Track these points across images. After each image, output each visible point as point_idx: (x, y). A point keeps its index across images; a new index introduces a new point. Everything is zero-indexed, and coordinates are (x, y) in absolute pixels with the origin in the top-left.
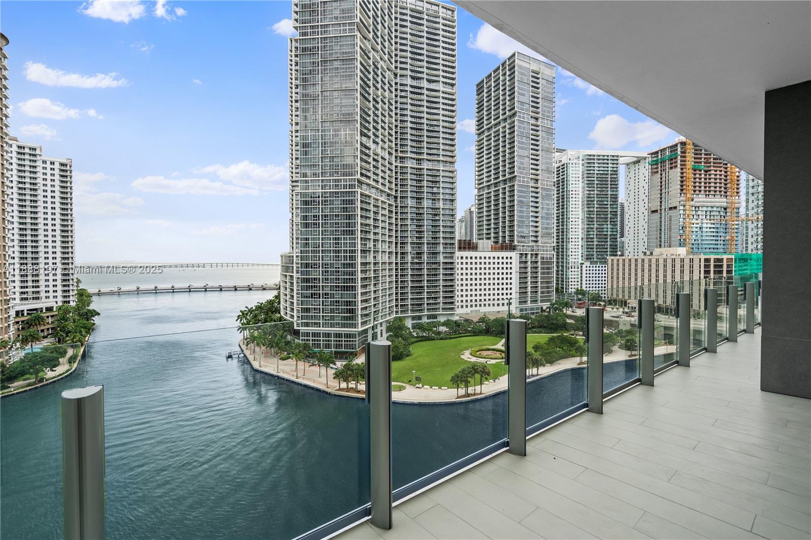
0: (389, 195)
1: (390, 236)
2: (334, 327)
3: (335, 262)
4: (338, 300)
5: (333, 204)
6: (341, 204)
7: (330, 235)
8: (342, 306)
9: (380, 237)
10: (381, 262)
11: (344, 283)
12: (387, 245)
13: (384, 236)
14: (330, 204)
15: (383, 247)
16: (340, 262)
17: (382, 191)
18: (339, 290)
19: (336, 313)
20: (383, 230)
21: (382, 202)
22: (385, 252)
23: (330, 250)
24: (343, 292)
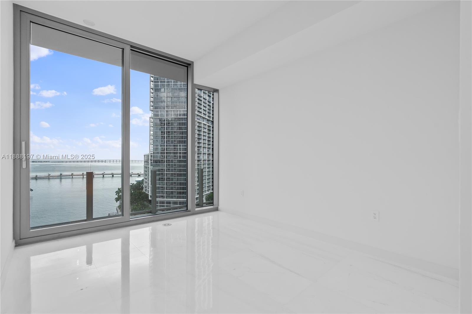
0: (208, 120)
1: (209, 145)
2: (173, 198)
3: (174, 159)
4: (175, 182)
5: (173, 125)
6: (178, 125)
7: (171, 143)
8: (177, 185)
9: (202, 145)
10: (202, 159)
11: (179, 172)
12: (207, 149)
13: (204, 145)
14: (171, 125)
15: (204, 151)
16: (177, 159)
17: (204, 118)
18: (176, 176)
19: (174, 190)
20: (204, 141)
21: (204, 124)
22: (205, 154)
23: (171, 152)
24: (178, 177)
